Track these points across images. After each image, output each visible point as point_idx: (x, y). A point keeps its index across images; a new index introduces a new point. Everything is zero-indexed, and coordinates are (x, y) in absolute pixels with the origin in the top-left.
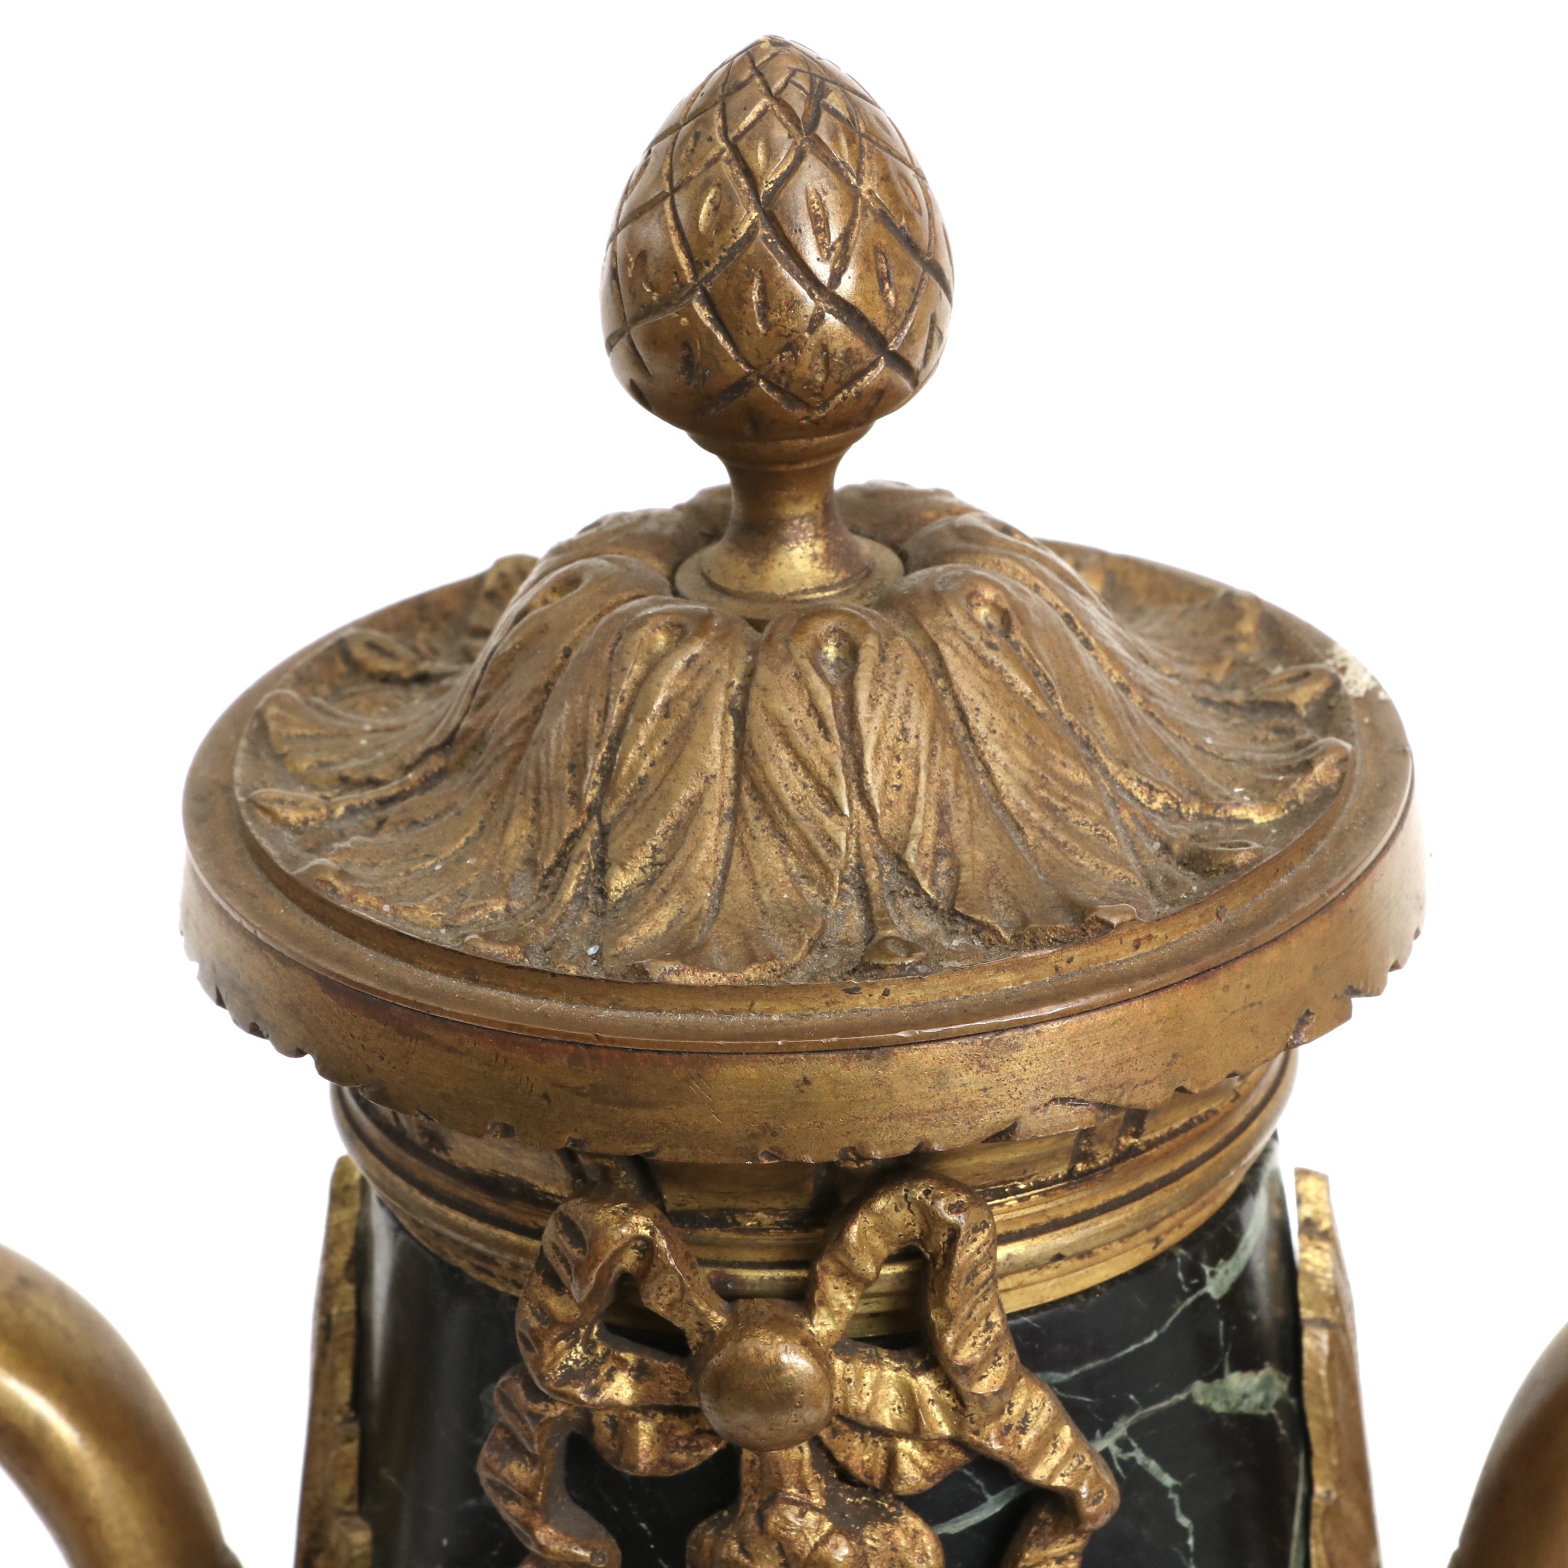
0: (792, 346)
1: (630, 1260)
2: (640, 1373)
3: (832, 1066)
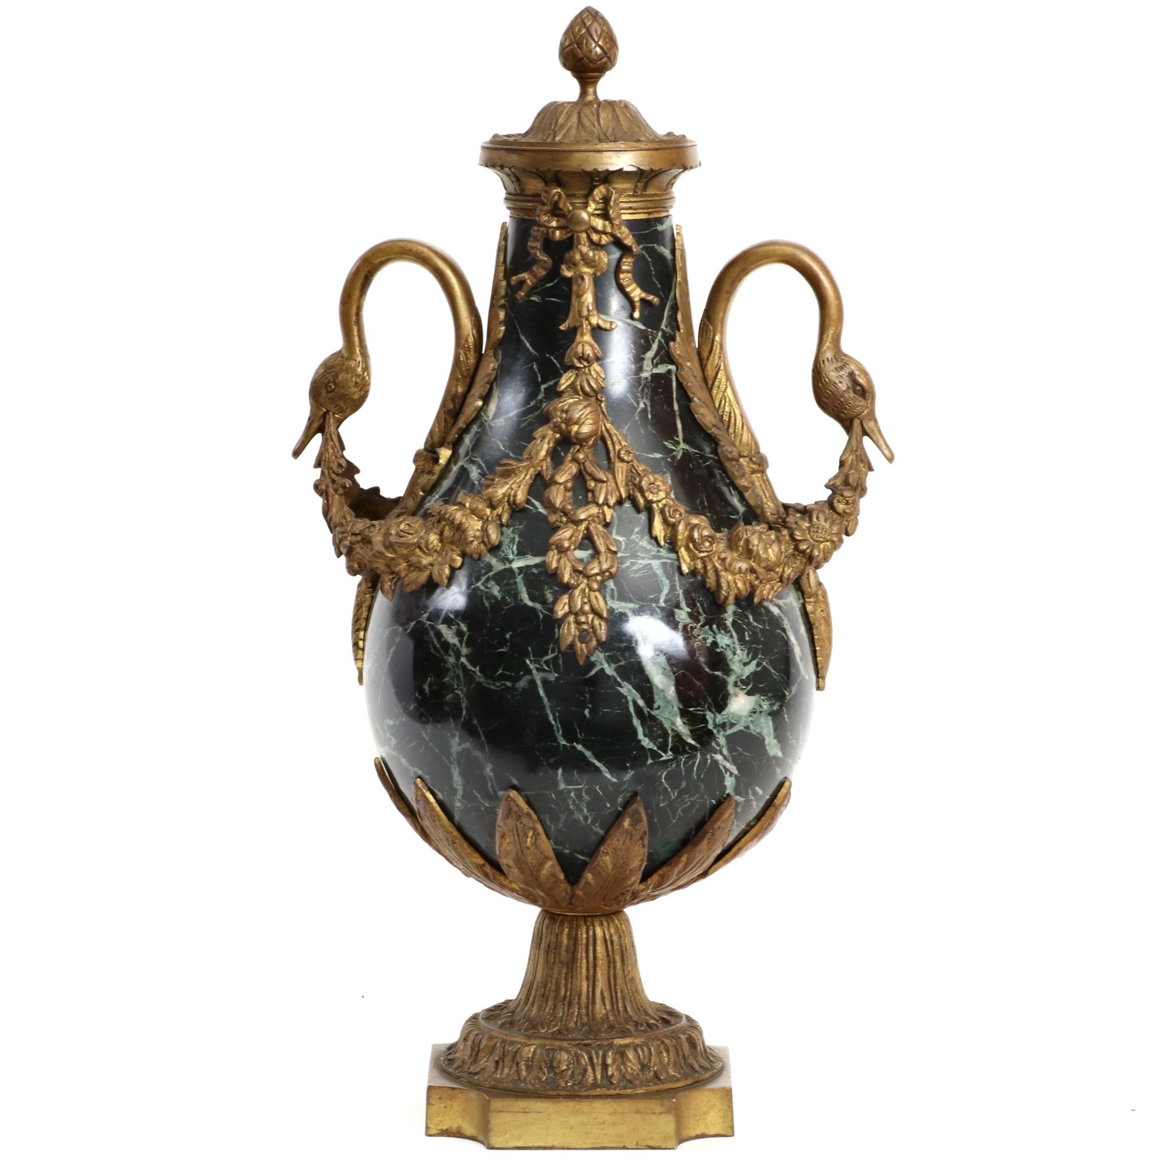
0: (591, 51)
1: (556, 197)
2: (557, 221)
3: (592, 154)
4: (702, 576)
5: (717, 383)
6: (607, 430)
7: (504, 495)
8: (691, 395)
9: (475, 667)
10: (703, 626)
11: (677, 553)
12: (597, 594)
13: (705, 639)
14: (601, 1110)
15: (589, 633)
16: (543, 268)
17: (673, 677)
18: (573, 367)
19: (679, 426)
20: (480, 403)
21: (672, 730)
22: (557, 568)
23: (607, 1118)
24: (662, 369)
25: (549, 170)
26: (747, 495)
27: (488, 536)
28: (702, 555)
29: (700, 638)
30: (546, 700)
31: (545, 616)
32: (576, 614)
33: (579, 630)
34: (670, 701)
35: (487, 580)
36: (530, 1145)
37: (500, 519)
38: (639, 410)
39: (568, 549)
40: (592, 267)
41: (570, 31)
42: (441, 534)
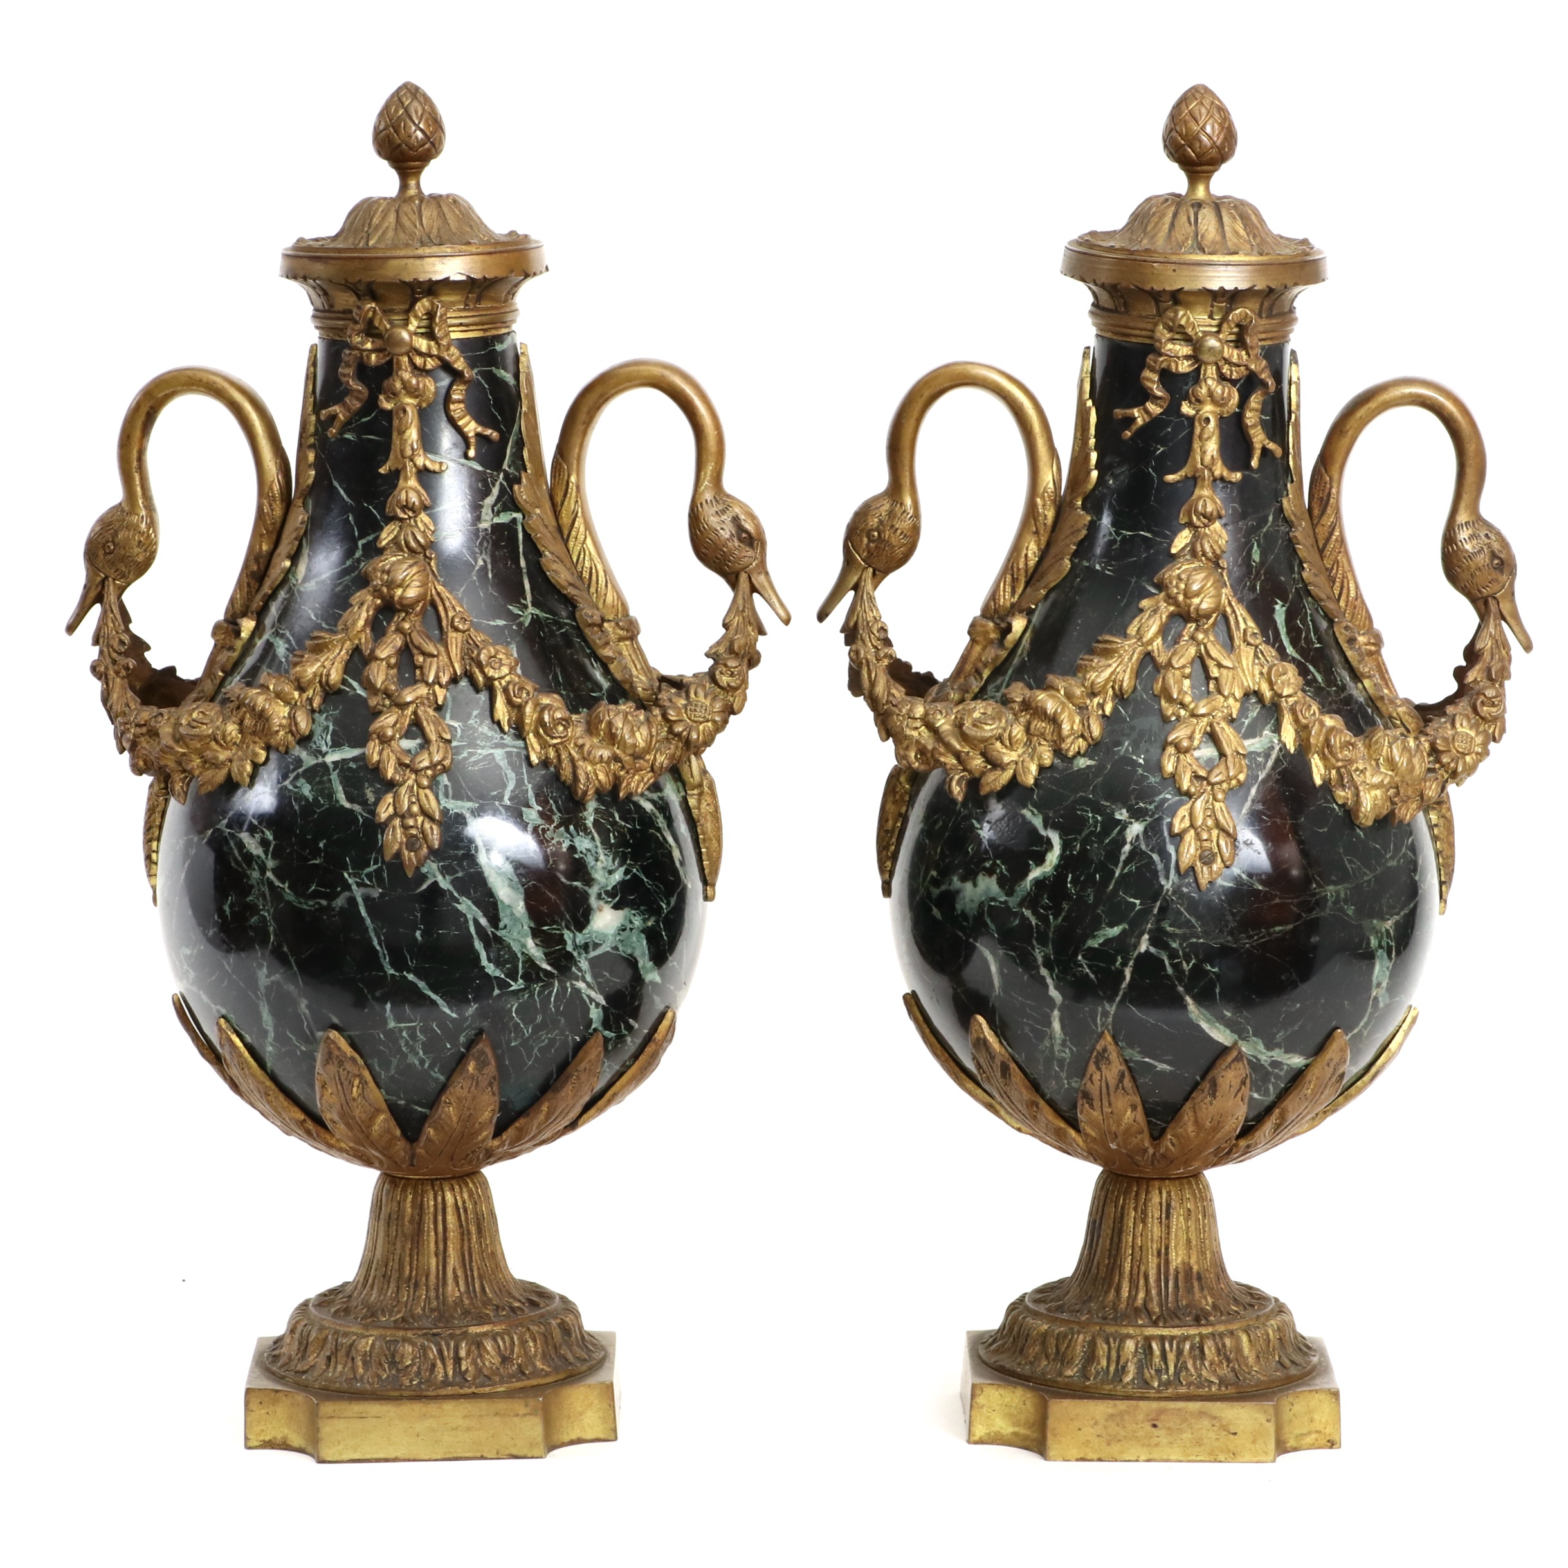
0: (410, 136)
1: (371, 314)
2: (373, 342)
3: (411, 260)
4: (555, 767)
5: (573, 533)
6: (438, 594)
7: (315, 674)
8: (542, 549)
9: (283, 883)
10: (557, 827)
11: (524, 740)
12: (428, 791)
13: (559, 843)
14: (453, 1413)
15: (418, 839)
16: (358, 399)
17: (522, 890)
18: (395, 518)
19: (527, 586)
20: (288, 563)
21: (523, 953)
22: (379, 762)
23: (460, 1422)
24: (504, 518)
25: (360, 281)
26: (612, 667)
27: (296, 724)
28: (555, 741)
29: (554, 841)
30: (368, 921)
31: (365, 819)
32: (403, 817)
33: (406, 836)
34: (519, 919)
35: (296, 778)
36: (368, 1457)
37: (311, 704)
38: (477, 568)
39: (392, 738)
40: (416, 397)
41: (385, 112)
42: (241, 723)
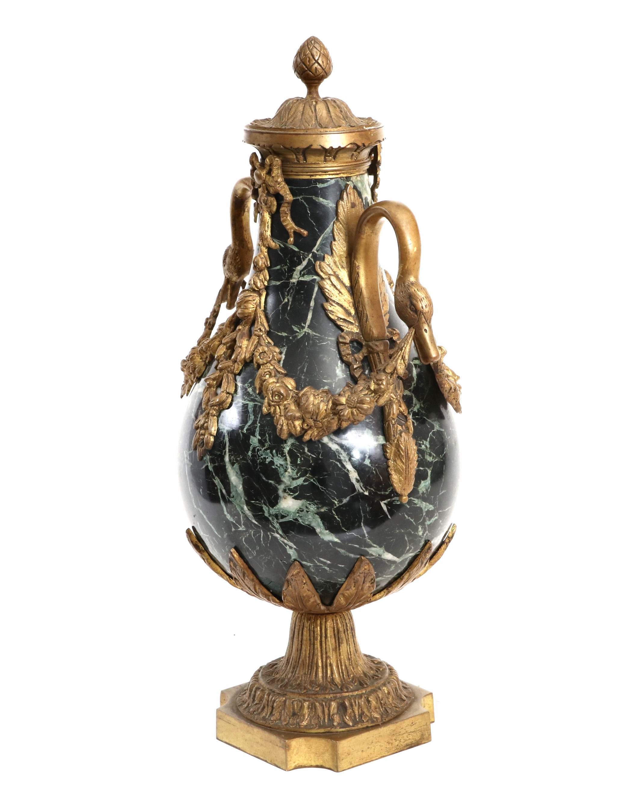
6: (257, 314)
10: (266, 450)
12: (214, 417)
13: (265, 458)
14: (258, 734)
15: (203, 441)
17: (242, 479)
19: (310, 316)
21: (242, 512)
23: (259, 740)
24: (307, 278)
28: (273, 404)
29: (262, 457)
32: (201, 429)
33: (199, 439)
34: (239, 494)
36: (231, 743)
38: (283, 303)
39: (212, 386)
